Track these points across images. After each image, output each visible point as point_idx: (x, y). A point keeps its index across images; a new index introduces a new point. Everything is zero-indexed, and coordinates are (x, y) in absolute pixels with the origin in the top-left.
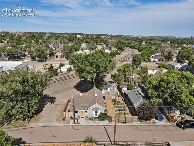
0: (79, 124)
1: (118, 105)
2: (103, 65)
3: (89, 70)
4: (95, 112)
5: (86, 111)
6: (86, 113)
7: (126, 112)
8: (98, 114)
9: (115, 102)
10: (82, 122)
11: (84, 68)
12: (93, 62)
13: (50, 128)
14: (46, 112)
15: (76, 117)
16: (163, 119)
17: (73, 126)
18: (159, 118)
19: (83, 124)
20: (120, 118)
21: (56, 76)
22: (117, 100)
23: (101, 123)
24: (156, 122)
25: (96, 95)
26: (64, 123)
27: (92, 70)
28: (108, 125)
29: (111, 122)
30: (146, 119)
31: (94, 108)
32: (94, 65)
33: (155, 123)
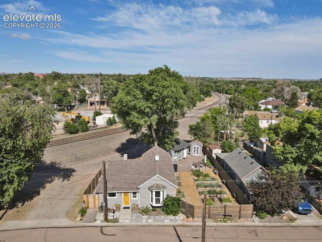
0: (117, 222)
1: (206, 182)
2: (170, 93)
3: (143, 108)
4: (154, 193)
5: (135, 193)
6: (134, 197)
7: (225, 196)
8: (161, 200)
9: (198, 176)
10: (125, 218)
11: (132, 103)
12: (151, 90)
13: (46, 233)
14: (48, 196)
15: (109, 206)
16: (310, 211)
17: (102, 227)
18: (301, 208)
19: (127, 222)
20: (211, 209)
21: (85, 131)
22: (202, 173)
23: (168, 220)
24: (296, 219)
25: (157, 158)
26: (81, 220)
27: (148, 107)
28: (184, 226)
29: (191, 219)
30: (274, 209)
31: (152, 187)
32: (153, 96)
33: (292, 220)
